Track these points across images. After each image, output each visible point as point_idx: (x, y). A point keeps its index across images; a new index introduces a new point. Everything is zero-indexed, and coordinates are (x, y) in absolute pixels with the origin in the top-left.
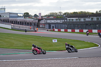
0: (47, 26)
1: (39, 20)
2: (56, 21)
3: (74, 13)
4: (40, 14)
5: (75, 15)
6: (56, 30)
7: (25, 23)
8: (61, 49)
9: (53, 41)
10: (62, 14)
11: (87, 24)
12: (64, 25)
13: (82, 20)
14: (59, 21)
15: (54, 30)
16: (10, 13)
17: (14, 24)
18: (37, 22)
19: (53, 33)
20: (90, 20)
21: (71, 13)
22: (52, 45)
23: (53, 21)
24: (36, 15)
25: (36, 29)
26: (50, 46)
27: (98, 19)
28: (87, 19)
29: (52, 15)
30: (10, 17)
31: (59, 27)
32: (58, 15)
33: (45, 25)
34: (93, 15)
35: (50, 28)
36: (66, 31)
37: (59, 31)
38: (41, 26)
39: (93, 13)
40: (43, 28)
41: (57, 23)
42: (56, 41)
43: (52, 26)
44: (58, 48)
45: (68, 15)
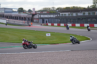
0: (41, 21)
1: (33, 15)
2: (49, 16)
3: (67, 8)
4: (34, 9)
5: (67, 10)
6: (50, 24)
7: (20, 18)
8: (54, 43)
9: (47, 35)
10: (55, 9)
11: (79, 19)
12: (57, 20)
13: (74, 14)
14: (52, 16)
15: (47, 25)
16: (5, 8)
17: (9, 18)
18: (31, 17)
19: (46, 27)
20: (82, 14)
21: (64, 9)
22: (45, 38)
23: (46, 16)
24: (30, 11)
25: (30, 24)
26: (44, 40)
27: (89, 13)
28: (79, 14)
29: (45, 10)
30: (5, 12)
31: (52, 21)
32: (51, 10)
33: (38, 20)
34: (85, 10)
35: (43, 22)
36: (59, 25)
37: (53, 25)
38: (35, 21)
39: (84, 8)
40: (37, 23)
41: (50, 18)
42: (50, 35)
43: (45, 20)
44: (51, 41)
45: (61, 10)
